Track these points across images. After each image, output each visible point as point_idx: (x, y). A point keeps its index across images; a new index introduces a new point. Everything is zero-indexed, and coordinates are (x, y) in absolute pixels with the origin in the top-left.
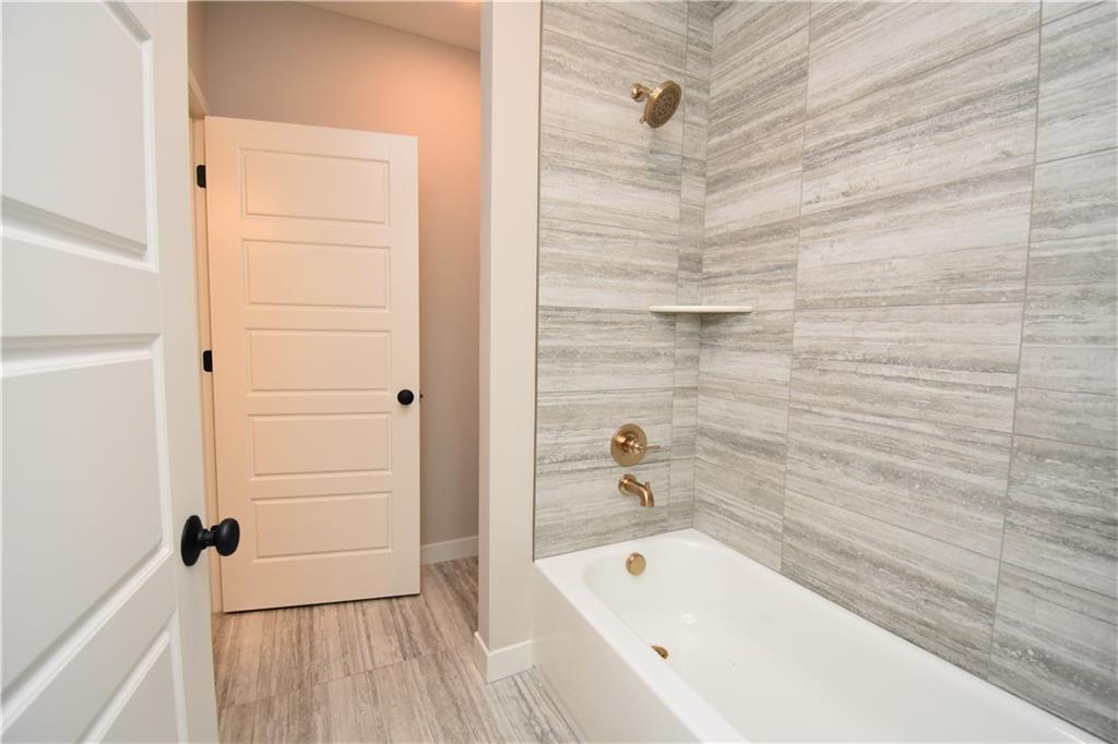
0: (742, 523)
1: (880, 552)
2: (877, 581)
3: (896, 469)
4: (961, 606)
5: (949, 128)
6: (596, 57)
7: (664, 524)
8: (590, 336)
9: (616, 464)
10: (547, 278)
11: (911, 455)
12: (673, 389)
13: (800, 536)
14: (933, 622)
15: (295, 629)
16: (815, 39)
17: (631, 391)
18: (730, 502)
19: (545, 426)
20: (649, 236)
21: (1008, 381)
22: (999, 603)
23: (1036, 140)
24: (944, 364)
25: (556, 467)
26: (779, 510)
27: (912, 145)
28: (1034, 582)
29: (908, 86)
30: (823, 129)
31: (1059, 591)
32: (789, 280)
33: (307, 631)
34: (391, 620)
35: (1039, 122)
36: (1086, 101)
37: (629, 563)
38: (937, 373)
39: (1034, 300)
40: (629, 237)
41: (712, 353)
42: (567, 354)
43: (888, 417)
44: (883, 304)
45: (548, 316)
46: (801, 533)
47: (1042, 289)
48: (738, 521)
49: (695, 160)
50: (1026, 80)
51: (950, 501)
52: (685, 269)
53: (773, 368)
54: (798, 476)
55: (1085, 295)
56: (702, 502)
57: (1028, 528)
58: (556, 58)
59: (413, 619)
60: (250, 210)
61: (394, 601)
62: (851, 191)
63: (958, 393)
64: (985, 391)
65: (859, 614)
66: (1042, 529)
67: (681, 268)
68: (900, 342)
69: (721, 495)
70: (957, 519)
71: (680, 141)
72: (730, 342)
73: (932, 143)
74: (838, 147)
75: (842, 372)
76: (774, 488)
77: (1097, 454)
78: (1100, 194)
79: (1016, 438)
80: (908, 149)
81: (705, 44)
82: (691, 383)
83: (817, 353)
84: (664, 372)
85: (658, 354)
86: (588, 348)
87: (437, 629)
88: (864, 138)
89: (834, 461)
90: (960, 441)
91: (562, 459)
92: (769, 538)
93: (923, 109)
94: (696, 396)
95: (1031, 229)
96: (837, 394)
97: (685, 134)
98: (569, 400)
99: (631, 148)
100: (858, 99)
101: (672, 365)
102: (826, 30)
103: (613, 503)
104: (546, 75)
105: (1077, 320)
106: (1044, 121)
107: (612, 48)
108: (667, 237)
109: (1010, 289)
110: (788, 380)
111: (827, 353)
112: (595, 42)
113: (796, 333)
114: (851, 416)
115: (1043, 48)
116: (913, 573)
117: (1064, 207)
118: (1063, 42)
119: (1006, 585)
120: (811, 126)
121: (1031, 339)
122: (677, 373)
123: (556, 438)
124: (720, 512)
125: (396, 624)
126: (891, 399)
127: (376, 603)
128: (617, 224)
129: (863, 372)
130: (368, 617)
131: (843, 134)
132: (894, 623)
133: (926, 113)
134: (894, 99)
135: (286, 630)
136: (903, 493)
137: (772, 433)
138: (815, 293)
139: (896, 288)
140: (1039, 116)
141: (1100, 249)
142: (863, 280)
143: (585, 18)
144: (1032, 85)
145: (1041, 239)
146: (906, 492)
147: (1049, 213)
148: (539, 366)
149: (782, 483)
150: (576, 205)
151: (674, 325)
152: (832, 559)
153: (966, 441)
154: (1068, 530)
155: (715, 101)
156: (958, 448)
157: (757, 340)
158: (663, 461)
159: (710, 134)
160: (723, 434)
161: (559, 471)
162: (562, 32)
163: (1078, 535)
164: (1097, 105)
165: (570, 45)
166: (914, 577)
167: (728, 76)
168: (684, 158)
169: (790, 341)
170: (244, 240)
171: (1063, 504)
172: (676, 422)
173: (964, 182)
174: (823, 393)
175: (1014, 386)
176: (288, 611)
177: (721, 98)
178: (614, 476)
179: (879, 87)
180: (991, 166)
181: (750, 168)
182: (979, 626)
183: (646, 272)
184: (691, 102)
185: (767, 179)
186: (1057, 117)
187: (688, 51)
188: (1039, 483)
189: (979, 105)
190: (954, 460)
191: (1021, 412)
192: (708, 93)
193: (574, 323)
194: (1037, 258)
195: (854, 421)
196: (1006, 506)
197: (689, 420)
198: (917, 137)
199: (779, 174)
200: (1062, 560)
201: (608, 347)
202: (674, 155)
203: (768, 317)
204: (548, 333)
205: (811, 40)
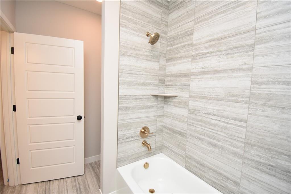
0: (175, 153)
1: (211, 166)
2: (210, 173)
3: (215, 144)
4: (231, 182)
5: (230, 54)
6: (136, 23)
7: (154, 153)
8: (134, 103)
9: (141, 138)
10: (121, 87)
11: (219, 141)
12: (157, 116)
13: (190, 159)
14: (224, 186)
15: (44, 189)
16: (196, 25)
17: (146, 117)
18: (172, 147)
19: (120, 129)
20: (151, 74)
21: (244, 124)
22: (241, 183)
23: (253, 61)
24: (228, 117)
25: (124, 141)
26: (185, 150)
27: (220, 57)
28: (250, 179)
29: (219, 41)
30: (197, 50)
31: (256, 181)
32: (188, 89)
33: (48, 190)
34: (75, 185)
35: (254, 56)
36: (267, 52)
37: (145, 165)
38: (226, 120)
39: (251, 104)
40: (145, 75)
41: (167, 106)
42: (127, 108)
43: (213, 130)
44: (212, 99)
45: (122, 98)
46: (190, 158)
47: (254, 101)
48: (174, 152)
49: (164, 53)
50: (251, 44)
51: (229, 154)
52: (160, 83)
53: (183, 112)
54: (190, 142)
55: (265, 104)
56: (165, 146)
57: (249, 164)
58: (124, 23)
59: (81, 183)
60: (28, 62)
61: (76, 177)
62: (204, 67)
63: (232, 126)
64: (238, 126)
65: (205, 181)
66: (252, 165)
67: (159, 83)
68: (216, 110)
69: (169, 145)
70: (230, 159)
71: (159, 48)
72: (172, 104)
73: (226, 58)
74: (201, 55)
75: (201, 116)
76: (183, 144)
77: (267, 147)
78: (270, 78)
79: (246, 140)
80: (219, 58)
81: (166, 21)
82: (162, 114)
83: (195, 110)
84: (154, 111)
85: (153, 106)
86: (133, 106)
87: (89, 186)
88: (208, 54)
89: (199, 140)
90: (232, 139)
91: (126, 138)
92: (182, 158)
93: (224, 48)
94: (163, 117)
95: (251, 84)
96: (200, 122)
97: (161, 46)
98: (128, 121)
99: (146, 50)
100: (206, 43)
101: (157, 109)
102: (198, 22)
103: (140, 149)
104: (121, 28)
105: (262, 111)
106: (255, 56)
107: (141, 21)
108: (156, 74)
109: (245, 100)
110: (187, 116)
111: (197, 110)
112: (136, 19)
113: (189, 104)
114: (203, 128)
115: (256, 36)
116: (219, 172)
117: (260, 80)
118: (262, 35)
119: (243, 178)
120: (194, 48)
121: (250, 114)
122: (158, 111)
123: (124, 132)
124: (169, 149)
125: (76, 186)
126: (214, 125)
127: (71, 178)
128: (142, 71)
129: (207, 117)
130: (67, 184)
131: (202, 52)
132: (214, 185)
133: (224, 49)
134: (216, 44)
135: (41, 190)
136: (217, 151)
137: (183, 130)
138: (194, 94)
139: (215, 95)
140: (254, 54)
141: (269, 92)
142: (207, 92)
143: (133, 12)
144: (253, 45)
145: (254, 88)
146: (217, 150)
147: (256, 81)
148: (119, 112)
149: (185, 144)
150: (130, 66)
151: (157, 98)
152: (198, 166)
153: (233, 139)
154: (259, 166)
155: (169, 37)
156: (231, 140)
157: (179, 104)
158: (154, 136)
159: (167, 46)
160: (170, 128)
161: (124, 142)
162: (126, 16)
163: (262, 168)
164: (270, 54)
165: (128, 20)
166: (219, 173)
167: (172, 31)
168: (160, 53)
169: (188, 106)
170: (26, 71)
171: (257, 159)
172: (158, 124)
173: (234, 69)
174: (196, 121)
175: (246, 126)
176: (42, 182)
177: (170, 37)
178: (141, 141)
179: (212, 40)
180: (241, 66)
181: (178, 57)
182: (236, 188)
183: (150, 84)
184: (163, 37)
185: (182, 61)
186: (259, 55)
187: (161, 23)
188: (252, 153)
189: (238, 49)
190: (230, 144)
191: (247, 133)
192: (167, 35)
193: (129, 99)
194: (252, 93)
195: (204, 129)
196: (243, 158)
197: (161, 124)
198: (222, 55)
199: (185, 60)
200: (257, 173)
201: (139, 106)
202: (158, 52)
203: (182, 98)
204: (122, 103)
205: (194, 25)
